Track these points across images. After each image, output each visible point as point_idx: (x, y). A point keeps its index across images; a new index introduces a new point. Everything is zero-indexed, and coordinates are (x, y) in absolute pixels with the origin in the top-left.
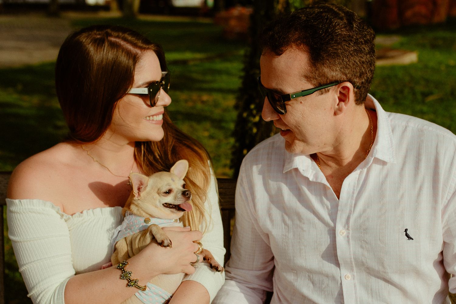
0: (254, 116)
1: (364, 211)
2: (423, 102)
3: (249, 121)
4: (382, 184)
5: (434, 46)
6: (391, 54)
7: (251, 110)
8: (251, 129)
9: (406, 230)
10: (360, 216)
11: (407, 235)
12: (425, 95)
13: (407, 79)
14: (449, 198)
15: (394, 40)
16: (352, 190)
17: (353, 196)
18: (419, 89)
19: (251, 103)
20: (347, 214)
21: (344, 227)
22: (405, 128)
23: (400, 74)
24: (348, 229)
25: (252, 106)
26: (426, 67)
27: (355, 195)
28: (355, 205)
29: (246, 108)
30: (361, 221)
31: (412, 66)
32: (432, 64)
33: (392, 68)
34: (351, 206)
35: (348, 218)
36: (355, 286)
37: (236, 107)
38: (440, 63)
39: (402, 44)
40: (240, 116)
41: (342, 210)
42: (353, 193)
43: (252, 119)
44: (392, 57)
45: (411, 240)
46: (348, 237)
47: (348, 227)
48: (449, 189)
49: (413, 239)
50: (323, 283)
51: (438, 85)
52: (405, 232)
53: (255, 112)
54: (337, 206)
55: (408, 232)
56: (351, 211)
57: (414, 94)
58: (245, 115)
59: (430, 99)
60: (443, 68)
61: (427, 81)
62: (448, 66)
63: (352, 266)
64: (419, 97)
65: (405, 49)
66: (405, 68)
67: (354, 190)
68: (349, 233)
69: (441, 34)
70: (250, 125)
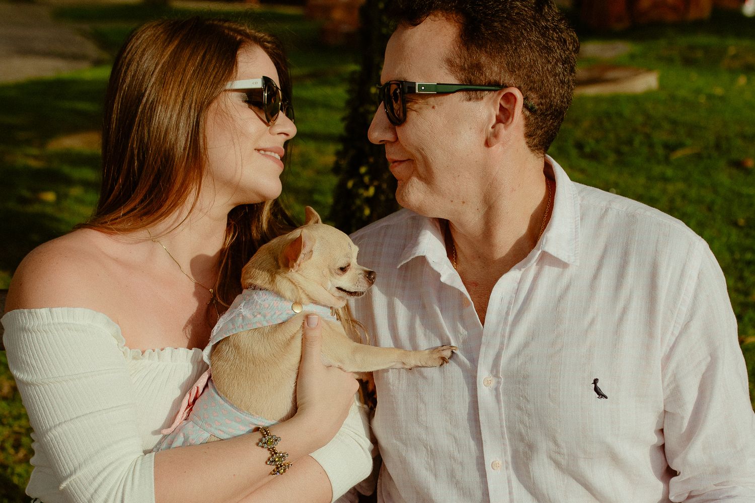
0: (367, 188)
1: (526, 345)
2: (667, 161)
3: (358, 196)
4: (559, 301)
5: (689, 62)
6: (611, 75)
7: (361, 176)
8: (361, 210)
9: (596, 381)
10: (518, 354)
11: (597, 390)
12: (670, 148)
13: (640, 119)
14: (677, 333)
15: (619, 49)
16: (506, 309)
17: (506, 319)
18: (660, 137)
19: (361, 165)
20: (496, 350)
21: (492, 371)
22: (605, 212)
23: (627, 111)
24: (496, 376)
25: (363, 170)
26: (673, 98)
27: (511, 318)
28: (511, 333)
29: (352, 172)
30: (520, 362)
31: (648, 95)
32: (682, 93)
33: (614, 100)
34: (503, 336)
35: (498, 357)
36: (509, 481)
37: (336, 169)
38: (698, 91)
39: (632, 57)
40: (342, 185)
41: (488, 343)
42: (507, 313)
43: (361, 191)
44: (614, 81)
45: (603, 399)
46: (497, 389)
47: (498, 372)
48: (677, 316)
49: (606, 398)
50: (454, 474)
51: (693, 130)
52: (594, 385)
53: (366, 179)
54: (480, 335)
55: (598, 385)
56: (502, 343)
57: (651, 146)
58: (350, 184)
59: (679, 154)
60: (702, 99)
61: (674, 122)
62: (710, 97)
63: (504, 444)
64: (660, 151)
65: (637, 65)
66: (636, 100)
67: (509, 308)
68: (499, 383)
69: (702, 39)
70: (358, 202)
